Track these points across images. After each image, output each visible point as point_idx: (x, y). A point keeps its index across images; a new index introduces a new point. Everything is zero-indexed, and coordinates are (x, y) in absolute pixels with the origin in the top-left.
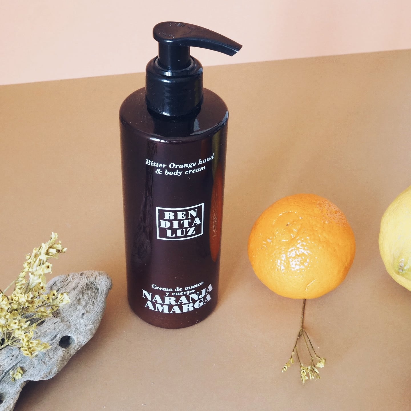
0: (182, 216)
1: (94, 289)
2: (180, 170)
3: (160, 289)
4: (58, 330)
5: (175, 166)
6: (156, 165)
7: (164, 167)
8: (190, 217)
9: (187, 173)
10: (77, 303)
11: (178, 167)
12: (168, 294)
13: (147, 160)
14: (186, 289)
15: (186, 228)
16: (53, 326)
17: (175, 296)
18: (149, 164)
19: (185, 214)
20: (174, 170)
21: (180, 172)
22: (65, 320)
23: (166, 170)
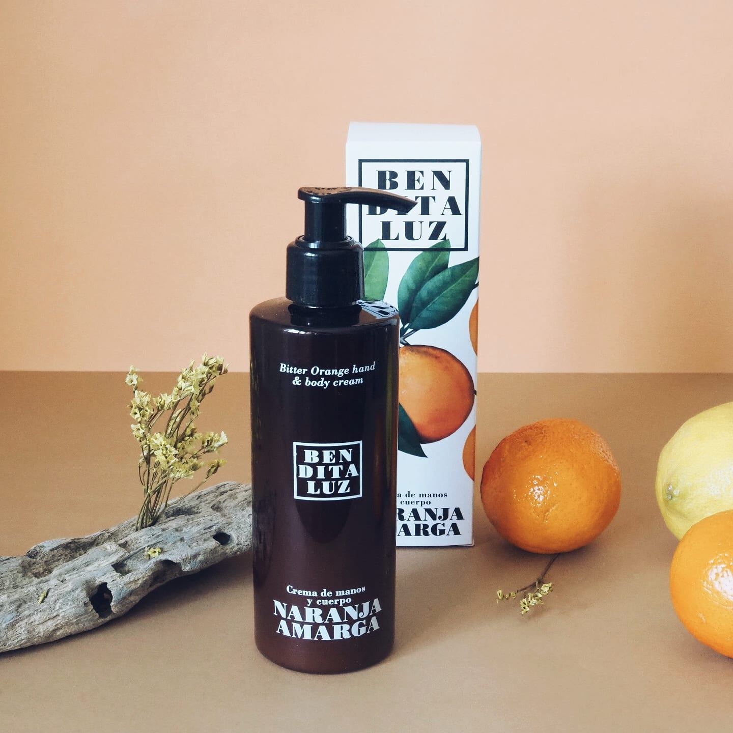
0: (330, 458)
2: (327, 378)
3: (299, 592)
5: (320, 371)
6: (293, 370)
7: (304, 373)
8: (341, 461)
9: (336, 383)
11: (323, 373)
12: (310, 601)
13: (282, 364)
14: (337, 595)
15: (337, 480)
17: (321, 607)
18: (284, 371)
19: (334, 454)
20: (318, 378)
21: (326, 382)
23: (307, 378)
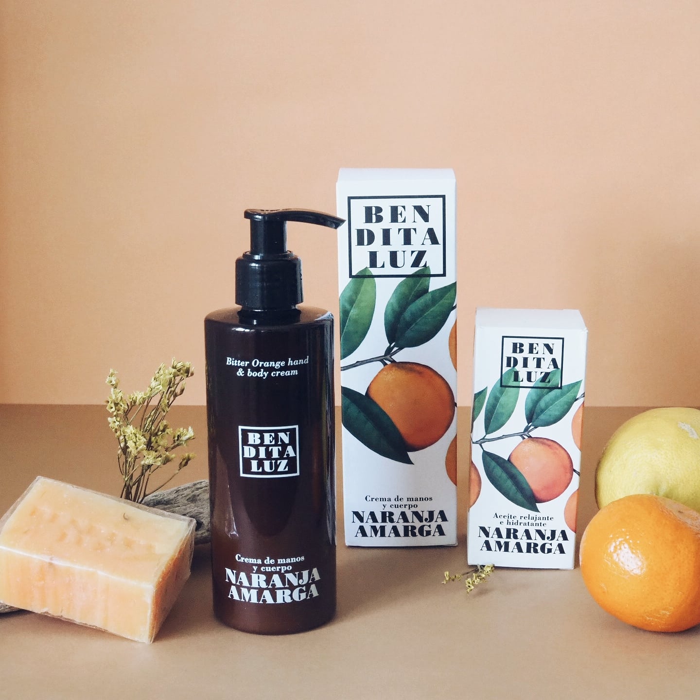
0: (270, 440)
2: (266, 369)
3: (246, 560)
5: (259, 364)
6: (237, 363)
7: (246, 365)
8: (280, 443)
9: (274, 374)
11: (263, 365)
12: (255, 568)
13: (228, 358)
14: (279, 563)
15: (276, 459)
17: (265, 573)
18: (230, 364)
19: (273, 436)
20: (258, 369)
21: (265, 373)
23: (249, 370)
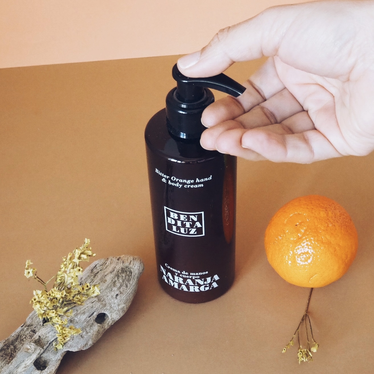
0: (184, 218)
1: (128, 273)
4: (95, 309)
5: (176, 179)
8: (191, 220)
9: (186, 186)
10: (112, 285)
11: (178, 181)
14: (191, 274)
16: (91, 305)
19: (186, 217)
20: (175, 182)
21: (180, 185)
22: (102, 300)
